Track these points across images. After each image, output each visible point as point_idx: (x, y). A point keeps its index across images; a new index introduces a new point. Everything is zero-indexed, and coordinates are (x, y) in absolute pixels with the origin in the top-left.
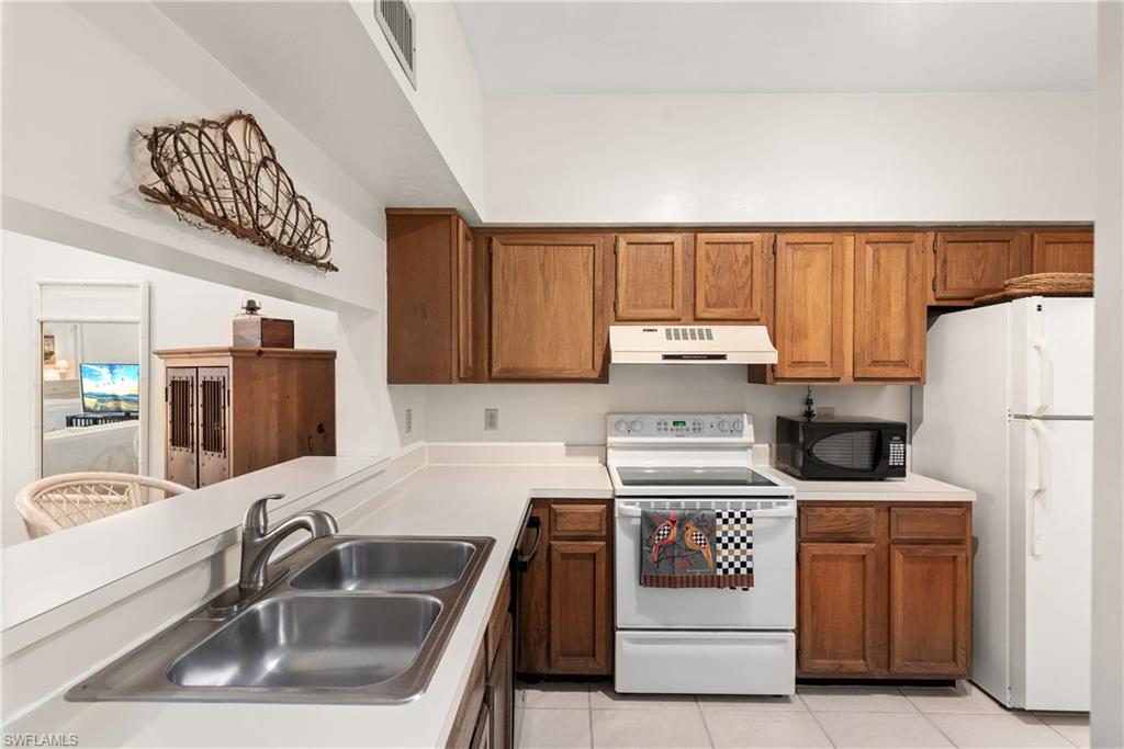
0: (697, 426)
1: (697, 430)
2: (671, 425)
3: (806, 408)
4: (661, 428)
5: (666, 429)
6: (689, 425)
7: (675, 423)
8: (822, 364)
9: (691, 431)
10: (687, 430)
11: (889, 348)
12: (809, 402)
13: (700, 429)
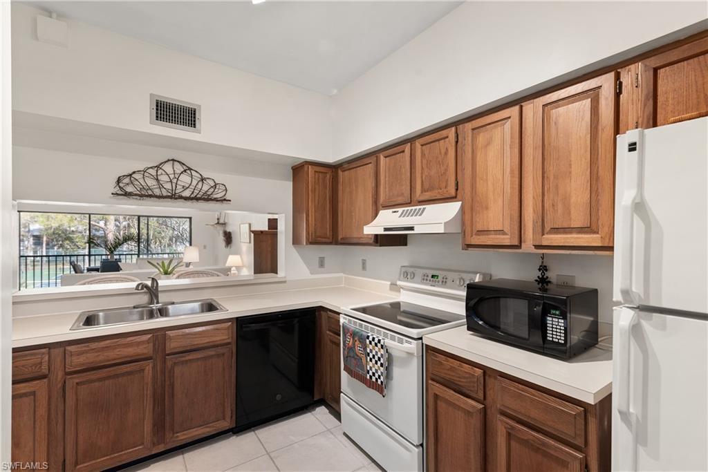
0: (445, 280)
1: (444, 283)
2: (430, 278)
3: (539, 274)
4: (424, 279)
5: (427, 280)
6: (440, 278)
7: (433, 276)
8: (502, 232)
9: (440, 283)
10: (438, 282)
11: (569, 213)
12: (543, 268)
13: (446, 282)
